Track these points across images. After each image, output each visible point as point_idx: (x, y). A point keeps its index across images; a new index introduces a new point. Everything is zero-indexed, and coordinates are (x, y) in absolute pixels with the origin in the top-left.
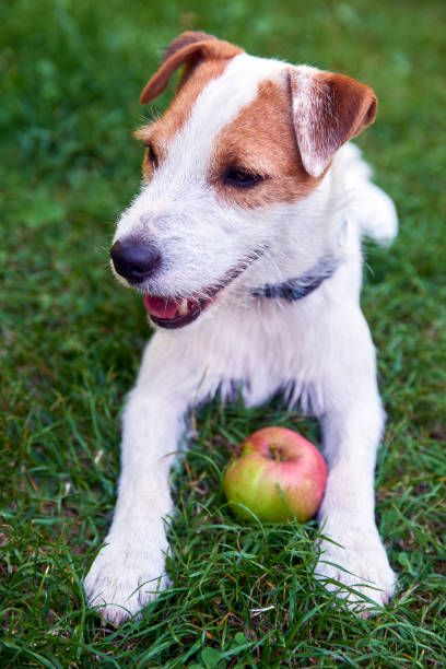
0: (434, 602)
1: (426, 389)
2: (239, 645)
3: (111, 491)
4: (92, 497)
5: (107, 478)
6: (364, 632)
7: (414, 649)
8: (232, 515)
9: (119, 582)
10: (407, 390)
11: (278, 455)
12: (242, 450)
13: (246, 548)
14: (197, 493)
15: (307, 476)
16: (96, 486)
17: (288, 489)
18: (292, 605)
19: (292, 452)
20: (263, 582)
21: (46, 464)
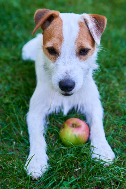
0: (124, 161)
1: (113, 102)
2: (72, 180)
3: (27, 142)
4: (22, 145)
5: (25, 139)
6: (107, 171)
7: (121, 174)
8: (64, 145)
9: (35, 167)
10: (108, 102)
11: (75, 126)
12: (64, 126)
13: (70, 153)
14: (52, 140)
15: (84, 131)
16: (23, 141)
17: (79, 135)
18: (86, 167)
19: (78, 124)
20: (76, 162)
21: (7, 137)
